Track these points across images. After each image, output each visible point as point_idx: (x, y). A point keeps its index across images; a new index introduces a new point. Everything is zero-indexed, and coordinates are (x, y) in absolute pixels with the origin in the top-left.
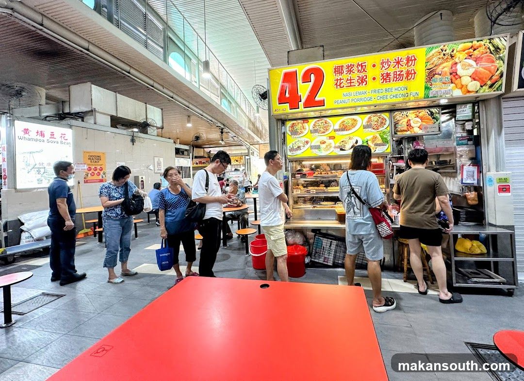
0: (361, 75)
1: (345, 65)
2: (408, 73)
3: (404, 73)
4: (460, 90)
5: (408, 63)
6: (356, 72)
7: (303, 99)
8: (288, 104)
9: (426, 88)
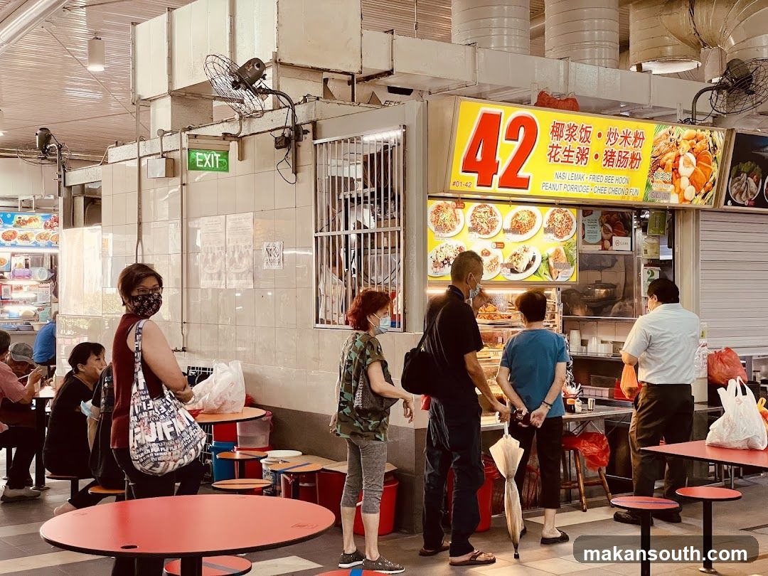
0: (583, 146)
1: (566, 124)
2: (633, 158)
3: (629, 156)
4: (677, 196)
5: (635, 141)
6: (578, 140)
7: (501, 170)
8: (476, 175)
9: (648, 185)
